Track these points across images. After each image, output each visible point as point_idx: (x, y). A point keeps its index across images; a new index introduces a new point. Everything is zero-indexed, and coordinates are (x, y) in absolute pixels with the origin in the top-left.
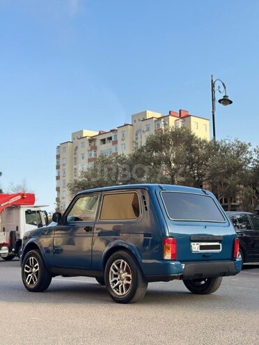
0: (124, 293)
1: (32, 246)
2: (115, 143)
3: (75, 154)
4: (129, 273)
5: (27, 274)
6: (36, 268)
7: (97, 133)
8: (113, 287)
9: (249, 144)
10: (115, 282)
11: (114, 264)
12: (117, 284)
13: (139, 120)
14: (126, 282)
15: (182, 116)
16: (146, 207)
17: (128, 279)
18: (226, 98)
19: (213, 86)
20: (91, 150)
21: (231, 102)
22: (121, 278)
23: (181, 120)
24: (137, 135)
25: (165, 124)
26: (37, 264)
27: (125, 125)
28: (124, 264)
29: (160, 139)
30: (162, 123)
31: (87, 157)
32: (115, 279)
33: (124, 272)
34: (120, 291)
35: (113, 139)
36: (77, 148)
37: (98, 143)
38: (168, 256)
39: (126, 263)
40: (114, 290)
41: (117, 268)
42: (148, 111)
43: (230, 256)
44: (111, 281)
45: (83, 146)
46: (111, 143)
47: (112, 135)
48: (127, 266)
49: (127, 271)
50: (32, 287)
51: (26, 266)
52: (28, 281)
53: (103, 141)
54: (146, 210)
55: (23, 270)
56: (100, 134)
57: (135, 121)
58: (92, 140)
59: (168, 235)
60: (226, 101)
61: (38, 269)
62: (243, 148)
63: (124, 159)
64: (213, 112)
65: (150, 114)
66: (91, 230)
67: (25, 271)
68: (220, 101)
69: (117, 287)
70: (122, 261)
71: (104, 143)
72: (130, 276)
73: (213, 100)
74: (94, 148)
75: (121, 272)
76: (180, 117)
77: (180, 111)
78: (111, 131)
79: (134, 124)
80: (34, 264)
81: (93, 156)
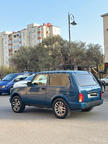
0: (62, 115)
1: (16, 94)
2: (20, 37)
3: (2, 42)
4: (64, 107)
5: (14, 106)
6: (19, 103)
7: (12, 33)
8: (56, 112)
9: (85, 43)
10: (58, 110)
11: (57, 103)
12: (58, 111)
13: (31, 27)
14: (62, 110)
15: (49, 26)
16: (70, 81)
17: (64, 109)
18: (74, 22)
19: (69, 17)
20: (10, 40)
21: (76, 24)
22: (60, 109)
23: (48, 28)
24: (30, 34)
25: (42, 29)
26: (19, 102)
27: (24, 29)
28: (61, 104)
29: (49, 40)
30: (41, 29)
31: (8, 43)
32: (57, 109)
33: (61, 107)
34: (60, 114)
35: (19, 36)
36: (3, 39)
37: (13, 37)
38: (80, 101)
39: (62, 103)
40: (57, 113)
41: (58, 105)
42: (34, 24)
43: (99, 98)
44: (55, 110)
45: (6, 39)
46: (18, 37)
47: (19, 33)
48: (63, 105)
49: (63, 106)
50: (17, 111)
51: (13, 102)
52: (15, 108)
53: (15, 36)
54: (71, 82)
55: (12, 104)
56: (13, 33)
57: (29, 28)
58: (10, 36)
59: (80, 92)
60: (74, 23)
61: (20, 104)
62: (83, 45)
63: (32, 48)
64: (69, 28)
65: (35, 25)
66: (45, 89)
67: (13, 104)
68: (71, 24)
69: (59, 112)
70: (61, 102)
71: (15, 37)
72: (65, 108)
73: (69, 23)
74: (11, 39)
75: (60, 106)
76: (48, 26)
77: (48, 23)
78: (18, 32)
79: (28, 29)
80: (18, 102)
81: (10, 43)
